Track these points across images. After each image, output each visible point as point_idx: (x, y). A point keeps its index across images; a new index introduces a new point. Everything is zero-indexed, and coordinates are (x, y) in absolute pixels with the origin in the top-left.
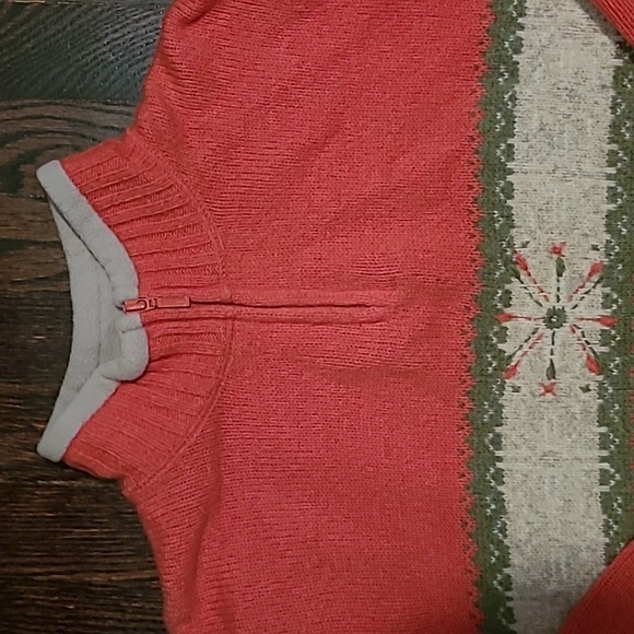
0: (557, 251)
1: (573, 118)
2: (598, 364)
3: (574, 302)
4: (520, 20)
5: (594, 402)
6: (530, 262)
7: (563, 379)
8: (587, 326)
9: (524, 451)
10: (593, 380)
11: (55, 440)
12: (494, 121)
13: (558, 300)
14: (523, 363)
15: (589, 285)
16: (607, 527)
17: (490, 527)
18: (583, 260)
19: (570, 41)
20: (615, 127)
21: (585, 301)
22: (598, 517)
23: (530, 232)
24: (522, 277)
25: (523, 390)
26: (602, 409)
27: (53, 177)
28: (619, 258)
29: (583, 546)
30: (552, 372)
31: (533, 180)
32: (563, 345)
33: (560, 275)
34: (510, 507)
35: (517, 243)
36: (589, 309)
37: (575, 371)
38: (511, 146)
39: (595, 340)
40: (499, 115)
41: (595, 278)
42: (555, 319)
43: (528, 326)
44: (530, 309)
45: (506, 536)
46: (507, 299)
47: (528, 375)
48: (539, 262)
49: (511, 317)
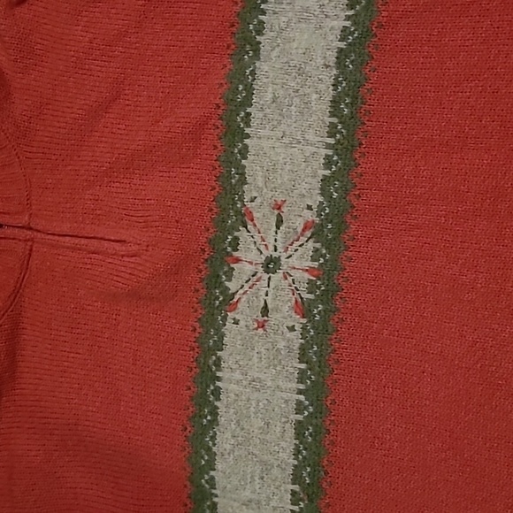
0: (278, 207)
1: (301, 92)
2: (303, 308)
3: (289, 253)
4: (263, 6)
5: (296, 340)
6: (255, 215)
7: (274, 318)
8: (297, 275)
9: (237, 375)
10: (298, 321)
12: (236, 91)
13: (276, 250)
14: (243, 300)
15: (303, 239)
16: (297, 452)
17: (204, 434)
18: (298, 218)
19: (304, 25)
20: (335, 102)
21: (299, 253)
22: (289, 443)
23: (259, 189)
24: (249, 227)
25: (242, 323)
26: (303, 349)
28: (328, 219)
29: (276, 463)
30: (265, 310)
31: (265, 144)
32: (276, 288)
33: (278, 227)
34: (222, 420)
35: (247, 198)
36: (301, 261)
37: (285, 315)
38: (249, 114)
39: (303, 287)
40: (241, 87)
41: (308, 234)
42: (271, 265)
43: (249, 269)
44: (253, 255)
45: (214, 445)
46: (235, 244)
47: (245, 313)
48: (262, 215)
49: (237, 260)
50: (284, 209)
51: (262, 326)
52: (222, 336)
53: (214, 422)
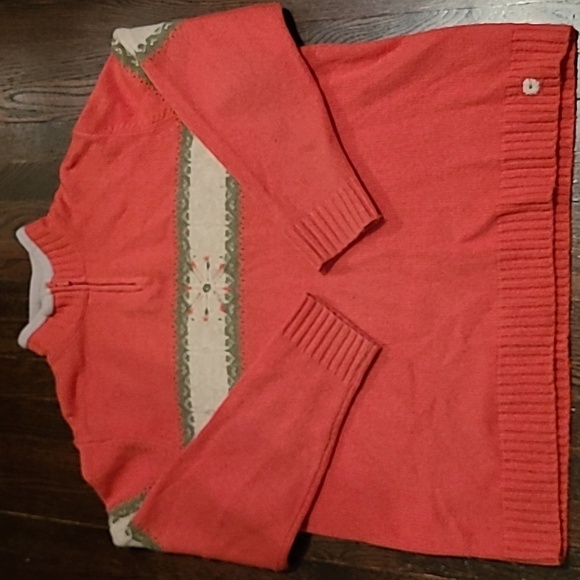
0: (207, 259)
2: (225, 308)
4: (189, 159)
5: (223, 325)
6: (197, 264)
7: (211, 315)
8: (220, 292)
9: (196, 348)
10: (223, 315)
11: (23, 339)
12: (181, 204)
13: (208, 281)
14: (195, 309)
16: (229, 381)
17: (184, 380)
18: (217, 262)
20: (227, 203)
21: (220, 280)
22: (225, 378)
23: (196, 254)
24: (194, 270)
25: (196, 320)
26: (226, 329)
27: (21, 234)
28: (230, 261)
29: (219, 389)
30: (207, 312)
34: (191, 371)
35: (191, 256)
36: (220, 283)
37: (217, 313)
38: (188, 215)
39: (223, 298)
40: (183, 201)
41: (223, 270)
42: (207, 288)
43: (197, 292)
44: (198, 285)
45: (189, 384)
46: (188, 280)
47: (196, 314)
48: (199, 263)
49: (190, 288)
50: (210, 260)
51: (206, 320)
52: (186, 328)
53: (188, 373)
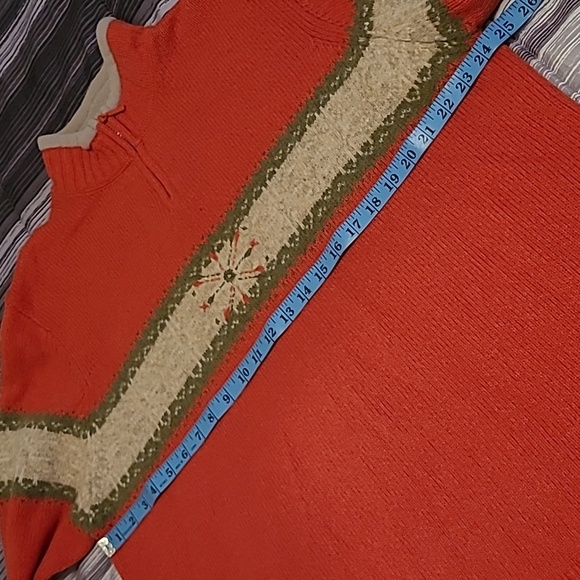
0: (253, 244)
1: (305, 183)
3: (243, 276)
4: (321, 108)
5: (216, 330)
6: (240, 239)
7: (213, 308)
8: (238, 293)
9: (178, 326)
10: (223, 320)
12: (277, 153)
13: (236, 269)
14: (204, 284)
15: (253, 275)
16: (180, 393)
17: (145, 346)
19: (333, 140)
20: (318, 204)
21: (247, 281)
22: (180, 385)
23: (251, 225)
24: (233, 243)
25: (196, 297)
26: (216, 338)
28: (271, 273)
29: (168, 390)
30: (211, 300)
31: (272, 200)
32: (224, 291)
33: (246, 256)
34: (157, 344)
35: (242, 224)
37: (219, 312)
38: (275, 172)
39: (236, 303)
40: (281, 152)
41: (258, 273)
42: (229, 276)
43: (217, 269)
44: (224, 263)
45: (146, 355)
46: (221, 246)
47: (201, 292)
48: (243, 242)
49: (216, 258)
50: (255, 248)
51: (205, 307)
52: (182, 297)
53: (153, 342)
